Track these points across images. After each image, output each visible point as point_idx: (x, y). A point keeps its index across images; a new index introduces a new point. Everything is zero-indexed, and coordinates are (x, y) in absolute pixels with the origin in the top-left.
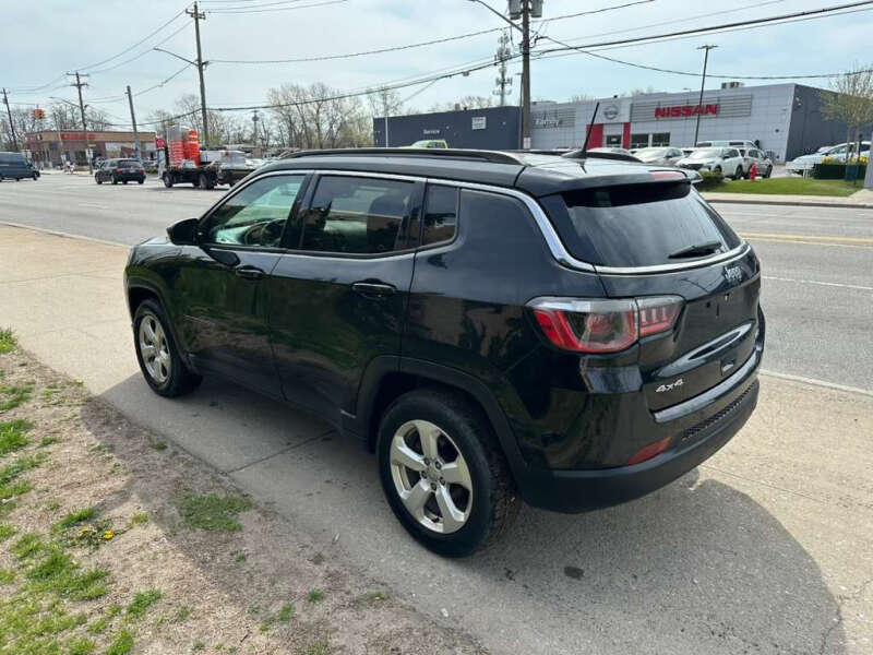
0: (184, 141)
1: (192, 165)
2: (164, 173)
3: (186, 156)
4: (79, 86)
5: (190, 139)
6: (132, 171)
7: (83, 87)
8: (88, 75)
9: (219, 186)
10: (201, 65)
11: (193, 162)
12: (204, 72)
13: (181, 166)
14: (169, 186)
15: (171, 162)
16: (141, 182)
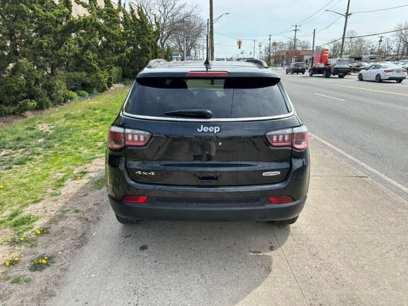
0: (322, 54)
1: (322, 66)
2: (310, 70)
3: (321, 61)
4: (296, 31)
5: (325, 53)
6: (300, 68)
7: (297, 31)
8: (300, 26)
9: (332, 76)
10: (347, 15)
11: (323, 64)
12: (348, 19)
13: (317, 66)
14: (311, 75)
15: (314, 64)
16: (303, 73)
